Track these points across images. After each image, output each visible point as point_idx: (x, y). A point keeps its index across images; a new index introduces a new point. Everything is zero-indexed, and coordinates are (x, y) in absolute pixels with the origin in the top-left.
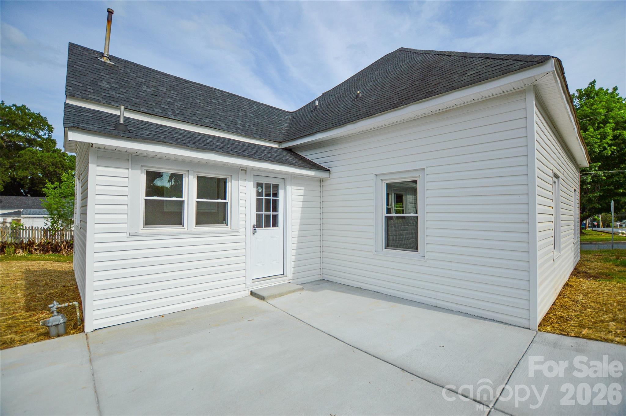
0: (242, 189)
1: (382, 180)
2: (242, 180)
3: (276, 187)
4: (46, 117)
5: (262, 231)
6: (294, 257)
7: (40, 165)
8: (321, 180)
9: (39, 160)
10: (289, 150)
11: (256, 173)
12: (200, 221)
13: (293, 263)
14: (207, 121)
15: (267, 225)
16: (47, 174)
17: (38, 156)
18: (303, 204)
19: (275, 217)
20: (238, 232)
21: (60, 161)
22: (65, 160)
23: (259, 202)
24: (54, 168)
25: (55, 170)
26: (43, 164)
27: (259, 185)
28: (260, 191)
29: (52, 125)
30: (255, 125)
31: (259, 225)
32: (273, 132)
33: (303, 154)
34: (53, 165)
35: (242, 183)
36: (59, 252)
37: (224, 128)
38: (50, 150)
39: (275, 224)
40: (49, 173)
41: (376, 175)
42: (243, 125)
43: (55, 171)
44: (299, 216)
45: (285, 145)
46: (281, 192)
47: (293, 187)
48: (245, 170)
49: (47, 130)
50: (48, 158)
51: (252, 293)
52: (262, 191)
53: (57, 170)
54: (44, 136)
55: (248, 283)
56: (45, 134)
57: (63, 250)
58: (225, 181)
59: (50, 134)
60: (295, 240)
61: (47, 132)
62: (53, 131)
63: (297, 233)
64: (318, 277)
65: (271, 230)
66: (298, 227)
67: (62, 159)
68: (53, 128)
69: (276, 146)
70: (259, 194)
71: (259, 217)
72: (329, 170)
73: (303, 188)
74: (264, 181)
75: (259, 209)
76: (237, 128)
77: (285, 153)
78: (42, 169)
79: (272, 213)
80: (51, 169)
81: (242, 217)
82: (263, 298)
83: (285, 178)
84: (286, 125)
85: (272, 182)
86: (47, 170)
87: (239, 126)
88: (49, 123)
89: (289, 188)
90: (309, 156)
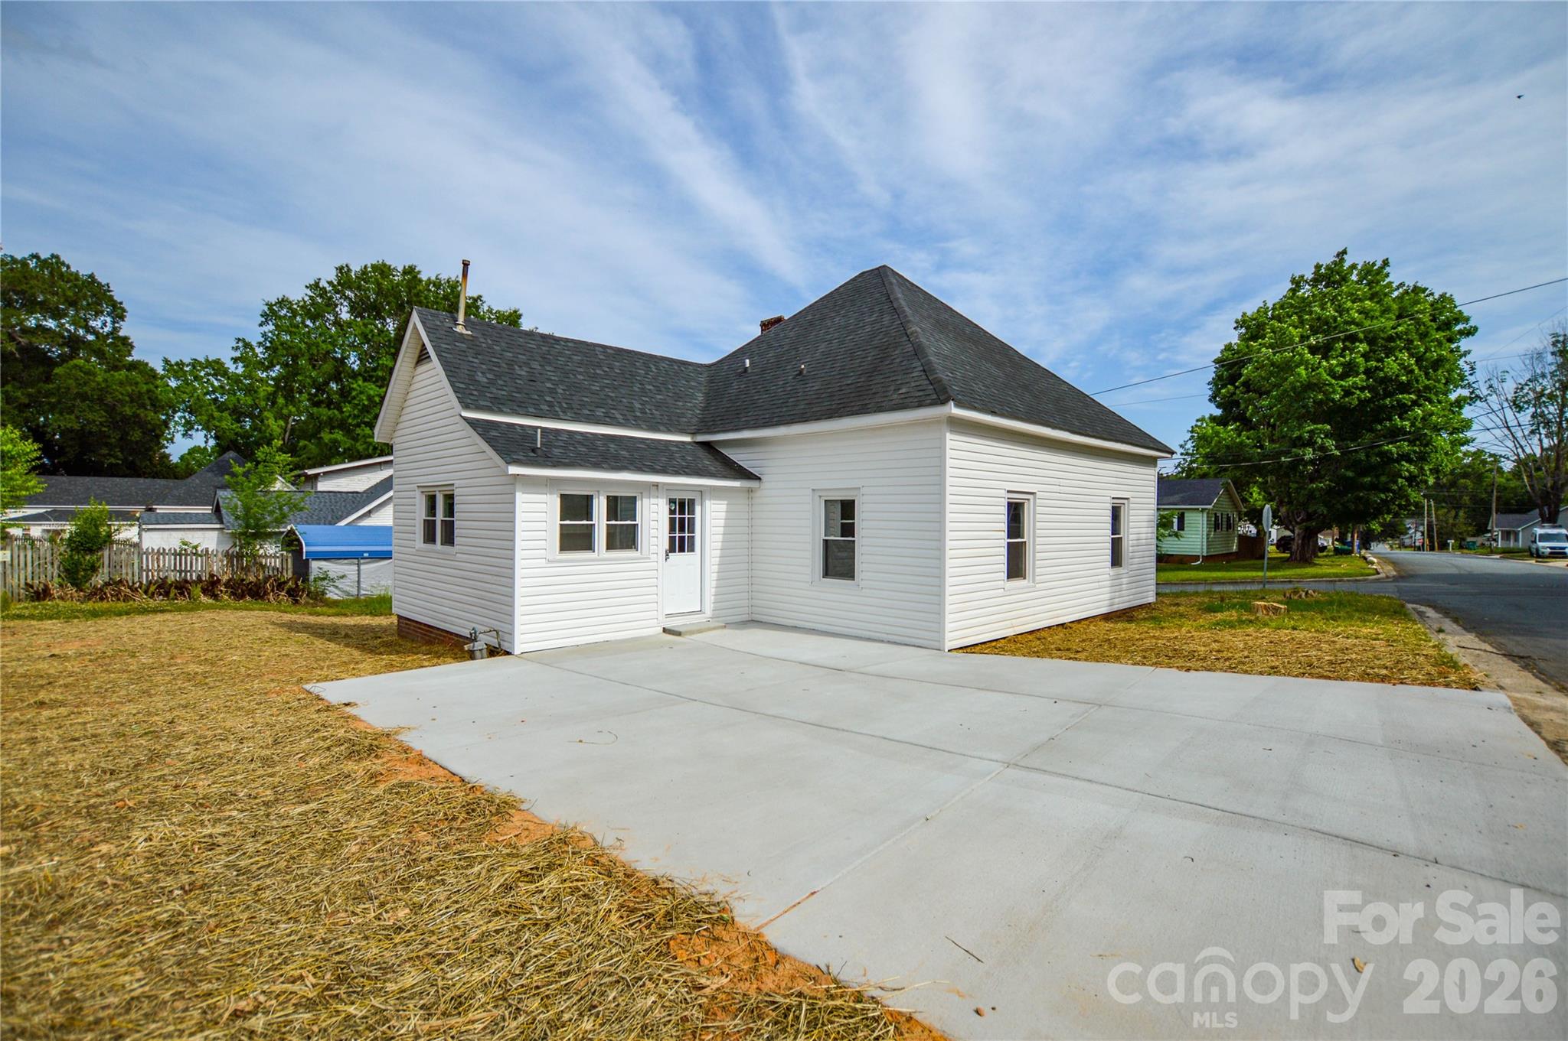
0: (654, 508)
1: (820, 497)
2: (654, 497)
3: (692, 502)
4: (108, 284)
5: (677, 557)
6: (713, 590)
7: (101, 400)
8: (750, 491)
9: (101, 390)
10: (707, 446)
11: (669, 488)
12: (610, 546)
13: (713, 597)
14: (600, 412)
15: (682, 550)
16: (117, 422)
17: (97, 379)
18: (725, 523)
19: (692, 539)
20: (649, 558)
21: (149, 391)
22: (157, 387)
23: (672, 521)
24: (134, 409)
25: (138, 412)
26: (109, 399)
27: (672, 501)
28: (673, 508)
29: (121, 303)
30: (658, 406)
31: (672, 549)
32: (683, 415)
33: (725, 452)
34: (132, 401)
35: (653, 501)
36: (262, 598)
37: (622, 421)
38: (120, 364)
39: (692, 549)
40: (122, 421)
41: (813, 490)
42: (643, 412)
43: (138, 416)
44: (722, 522)
45: (701, 438)
46: (698, 509)
47: (712, 502)
48: (656, 485)
49: (109, 314)
50: (121, 383)
51: (665, 630)
52: (675, 509)
53: (141, 412)
54: (102, 328)
55: (660, 618)
56: (104, 324)
57: (269, 594)
58: (635, 498)
59: (116, 325)
60: (716, 568)
61: (109, 319)
62: (125, 316)
63: (718, 559)
64: (745, 617)
65: (686, 556)
66: (720, 544)
67: (151, 387)
68: (124, 310)
69: (687, 439)
70: (672, 512)
71: (672, 540)
72: (760, 479)
73: (726, 502)
74: (677, 496)
75: (672, 529)
76: (636, 418)
77: (701, 453)
78: (106, 411)
79: (686, 535)
80: (128, 410)
81: (654, 541)
82: (679, 634)
83: (702, 491)
84: (700, 397)
85: (686, 496)
86: (119, 414)
87: (638, 414)
88: (115, 298)
89: (708, 503)
90: (736, 455)
